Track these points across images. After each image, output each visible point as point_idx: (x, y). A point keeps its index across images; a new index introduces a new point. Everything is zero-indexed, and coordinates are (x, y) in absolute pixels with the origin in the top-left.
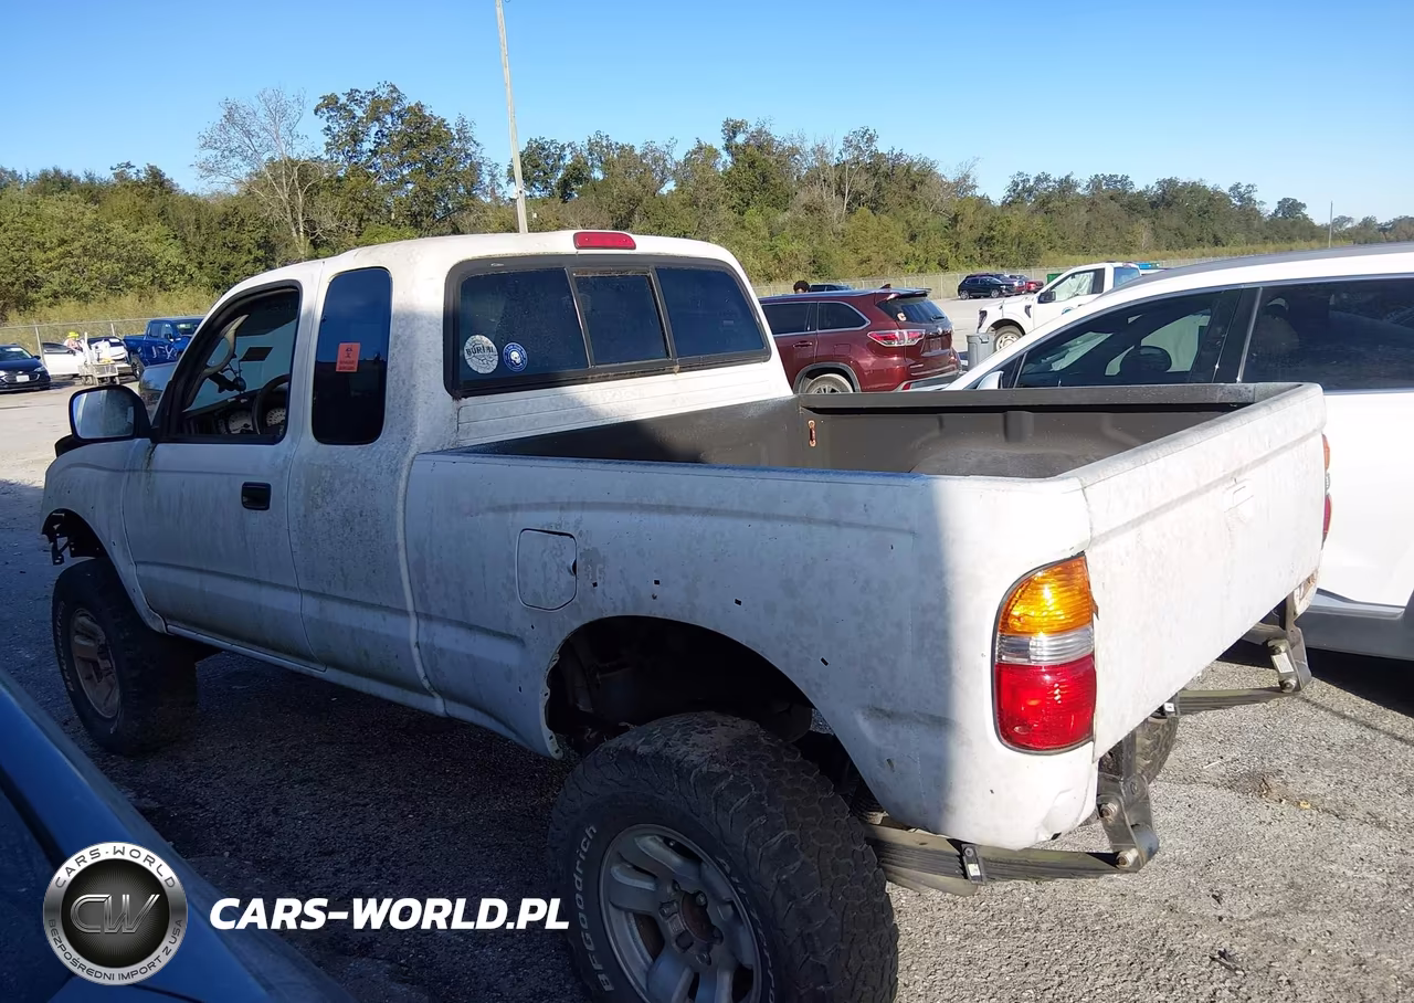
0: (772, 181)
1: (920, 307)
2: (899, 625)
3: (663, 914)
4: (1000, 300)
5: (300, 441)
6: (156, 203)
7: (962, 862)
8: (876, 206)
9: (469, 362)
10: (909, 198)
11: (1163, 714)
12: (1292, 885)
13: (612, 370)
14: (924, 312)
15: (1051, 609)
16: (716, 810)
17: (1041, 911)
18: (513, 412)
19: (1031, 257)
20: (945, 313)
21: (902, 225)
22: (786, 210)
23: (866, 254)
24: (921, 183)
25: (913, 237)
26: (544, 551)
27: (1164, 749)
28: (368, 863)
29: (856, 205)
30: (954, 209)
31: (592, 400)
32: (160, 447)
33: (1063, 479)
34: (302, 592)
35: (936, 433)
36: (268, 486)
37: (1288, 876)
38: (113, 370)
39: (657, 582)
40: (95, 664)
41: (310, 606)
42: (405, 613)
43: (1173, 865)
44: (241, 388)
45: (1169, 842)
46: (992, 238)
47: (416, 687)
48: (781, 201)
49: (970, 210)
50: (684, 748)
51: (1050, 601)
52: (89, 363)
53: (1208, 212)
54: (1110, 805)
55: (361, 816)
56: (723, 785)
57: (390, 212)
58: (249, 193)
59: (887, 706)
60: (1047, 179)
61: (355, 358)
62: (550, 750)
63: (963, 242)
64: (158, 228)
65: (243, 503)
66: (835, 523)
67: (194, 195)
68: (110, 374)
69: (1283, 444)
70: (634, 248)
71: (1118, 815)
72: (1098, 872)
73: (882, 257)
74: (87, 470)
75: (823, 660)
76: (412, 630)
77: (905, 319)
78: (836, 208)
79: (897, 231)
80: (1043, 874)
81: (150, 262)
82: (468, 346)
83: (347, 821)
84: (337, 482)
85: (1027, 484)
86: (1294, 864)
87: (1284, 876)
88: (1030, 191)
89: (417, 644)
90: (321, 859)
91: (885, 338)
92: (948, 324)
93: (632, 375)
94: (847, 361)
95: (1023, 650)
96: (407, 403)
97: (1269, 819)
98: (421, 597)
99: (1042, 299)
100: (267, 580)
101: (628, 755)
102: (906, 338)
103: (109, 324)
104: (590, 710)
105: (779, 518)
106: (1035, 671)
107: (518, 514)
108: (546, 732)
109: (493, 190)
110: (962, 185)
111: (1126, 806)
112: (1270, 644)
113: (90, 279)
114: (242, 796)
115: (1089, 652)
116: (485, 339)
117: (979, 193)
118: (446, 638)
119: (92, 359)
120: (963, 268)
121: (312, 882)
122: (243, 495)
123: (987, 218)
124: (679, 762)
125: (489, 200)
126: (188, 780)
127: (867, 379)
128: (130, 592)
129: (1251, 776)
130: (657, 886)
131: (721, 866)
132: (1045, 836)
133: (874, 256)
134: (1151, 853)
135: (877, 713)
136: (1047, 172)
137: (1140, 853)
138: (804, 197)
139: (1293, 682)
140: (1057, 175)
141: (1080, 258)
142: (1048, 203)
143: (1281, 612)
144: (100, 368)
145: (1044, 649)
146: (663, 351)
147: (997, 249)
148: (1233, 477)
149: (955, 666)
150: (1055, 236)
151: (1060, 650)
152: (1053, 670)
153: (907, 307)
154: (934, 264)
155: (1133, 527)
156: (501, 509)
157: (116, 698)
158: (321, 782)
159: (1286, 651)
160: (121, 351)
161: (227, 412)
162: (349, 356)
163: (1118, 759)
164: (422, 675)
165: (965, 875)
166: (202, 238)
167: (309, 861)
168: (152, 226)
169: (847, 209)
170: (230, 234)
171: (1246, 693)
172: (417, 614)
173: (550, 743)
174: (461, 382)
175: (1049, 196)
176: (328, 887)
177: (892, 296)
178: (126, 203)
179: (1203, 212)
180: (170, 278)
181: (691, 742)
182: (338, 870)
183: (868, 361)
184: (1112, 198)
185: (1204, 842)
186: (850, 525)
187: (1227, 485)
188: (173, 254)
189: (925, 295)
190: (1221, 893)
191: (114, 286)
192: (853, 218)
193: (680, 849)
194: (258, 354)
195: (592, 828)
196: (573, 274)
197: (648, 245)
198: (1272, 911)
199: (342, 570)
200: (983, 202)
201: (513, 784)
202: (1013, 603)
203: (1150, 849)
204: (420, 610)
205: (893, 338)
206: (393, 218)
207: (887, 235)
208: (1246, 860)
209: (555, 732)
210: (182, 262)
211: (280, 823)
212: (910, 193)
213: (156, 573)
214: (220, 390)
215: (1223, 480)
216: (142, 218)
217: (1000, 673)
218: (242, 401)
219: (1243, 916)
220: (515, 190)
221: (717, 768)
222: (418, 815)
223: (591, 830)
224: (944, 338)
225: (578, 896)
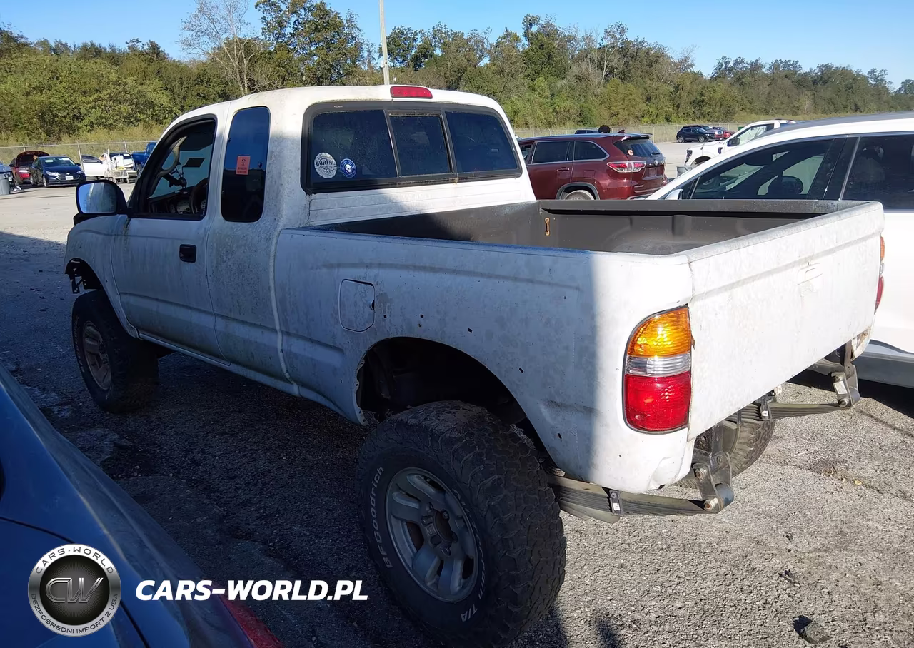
0: (555, 59)
1: (644, 147)
2: (567, 348)
3: (423, 522)
4: (701, 144)
5: (214, 217)
6: (154, 67)
7: (609, 501)
8: (624, 77)
9: (317, 170)
10: (647, 72)
11: (761, 418)
12: (840, 533)
13: (412, 179)
14: (646, 150)
15: (665, 340)
16: (453, 460)
17: (672, 538)
18: (346, 204)
19: (728, 115)
20: (661, 151)
21: (641, 90)
22: (563, 78)
23: (616, 110)
24: (656, 61)
25: (648, 99)
26: (356, 294)
27: (763, 441)
28: (255, 485)
29: (611, 76)
30: (676, 80)
31: (399, 199)
32: (133, 220)
33: (676, 256)
34: (216, 315)
35: (628, 228)
36: (195, 248)
37: (839, 527)
38: (125, 174)
39: (422, 316)
40: (98, 356)
41: (220, 324)
42: (275, 331)
43: (763, 515)
44: (184, 184)
45: (763, 501)
46: (703, 101)
47: (281, 378)
48: (561, 73)
49: (688, 82)
50: (437, 422)
51: (664, 335)
52: (110, 169)
53: (852, 88)
54: (701, 470)
55: (254, 456)
56: (457, 446)
57: (302, 75)
58: (213, 60)
59: (558, 400)
60: (742, 61)
61: (247, 165)
62: (359, 419)
63: (682, 104)
64: (156, 83)
65: (181, 258)
66: (531, 281)
67: (178, 61)
68: (123, 177)
69: (848, 241)
70: (431, 97)
71: (707, 476)
72: (693, 512)
73: (627, 113)
74: (90, 234)
75: (520, 369)
76: (279, 341)
77: (632, 154)
78: (597, 78)
79: (637, 95)
80: (660, 511)
81: (151, 105)
82: (317, 160)
83: (246, 460)
84: (235, 246)
85: (652, 259)
86: (844, 519)
87: (836, 527)
88: (730, 70)
89: (282, 350)
90: (227, 481)
91: (619, 167)
92: (663, 158)
93: (426, 183)
94: (592, 181)
95: (642, 366)
96: (278, 194)
97: (832, 490)
98: (284, 321)
99: (730, 143)
100: (195, 307)
101: (402, 424)
102: (633, 167)
103: (123, 145)
104: (389, 397)
105: (498, 277)
106: (650, 380)
107: (341, 270)
108: (357, 409)
109: (369, 62)
110: (684, 64)
111: (712, 471)
112: (833, 375)
113: (113, 116)
114: (183, 441)
115: (687, 370)
116: (328, 155)
117: (695, 70)
118: (298, 347)
119: (112, 167)
120: (682, 121)
121: (221, 494)
122: (180, 252)
123: (700, 88)
124: (432, 430)
125: (366, 68)
126: (152, 430)
127: (605, 194)
128: (117, 312)
129: (825, 463)
130: (420, 506)
131: (455, 495)
132: (655, 486)
133: (621, 112)
134: (728, 502)
135: (552, 403)
136: (742, 57)
137: (719, 500)
138: (575, 70)
139: (846, 400)
140: (749, 59)
141: (762, 116)
142: (743, 78)
143: (841, 354)
144: (118, 173)
145: (658, 367)
146: (448, 168)
147: (706, 109)
148: (807, 261)
149: (600, 375)
150: (745, 101)
151: (666, 368)
152: (662, 380)
153: (634, 145)
154: (661, 118)
155: (726, 290)
156: (331, 266)
157: (109, 378)
158: (232, 435)
159: (843, 380)
160: (131, 162)
161: (175, 200)
162: (244, 165)
163: (709, 441)
164: (285, 370)
165: (611, 510)
166: (183, 90)
167: (220, 482)
168: (151, 81)
169: (605, 79)
170: (202, 88)
171: (816, 406)
172: (282, 332)
173: (359, 415)
174: (312, 183)
175: (743, 74)
176: (230, 497)
177: (625, 138)
178: (136, 65)
179: (849, 88)
180: (163, 116)
181: (441, 418)
182: (238, 488)
183: (606, 182)
184: (786, 76)
185: (786, 502)
186: (541, 283)
187: (801, 267)
188: (164, 100)
189: (648, 138)
190: (792, 535)
191: (129, 120)
192: (608, 85)
193: (433, 484)
194: (194, 163)
195: (381, 468)
196: (389, 115)
197: (441, 96)
198: (825, 548)
199: (238, 302)
200: (698, 76)
201: (349, 442)
202: (638, 336)
203: (727, 499)
204: (284, 329)
205: (624, 167)
206: (304, 79)
207: (630, 97)
208: (812, 515)
209: (362, 409)
210: (171, 106)
211: (205, 458)
212: (647, 68)
213: (132, 300)
214: (171, 185)
215: (799, 262)
216: (145, 75)
217: (628, 381)
218: (184, 193)
219: (805, 550)
220: (383, 62)
221: (455, 435)
222: (289, 458)
223: (380, 470)
224: (659, 168)
225: (373, 509)
